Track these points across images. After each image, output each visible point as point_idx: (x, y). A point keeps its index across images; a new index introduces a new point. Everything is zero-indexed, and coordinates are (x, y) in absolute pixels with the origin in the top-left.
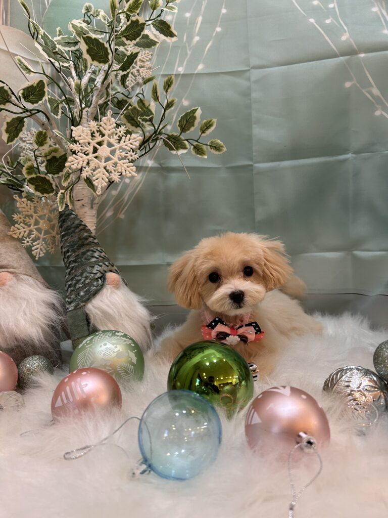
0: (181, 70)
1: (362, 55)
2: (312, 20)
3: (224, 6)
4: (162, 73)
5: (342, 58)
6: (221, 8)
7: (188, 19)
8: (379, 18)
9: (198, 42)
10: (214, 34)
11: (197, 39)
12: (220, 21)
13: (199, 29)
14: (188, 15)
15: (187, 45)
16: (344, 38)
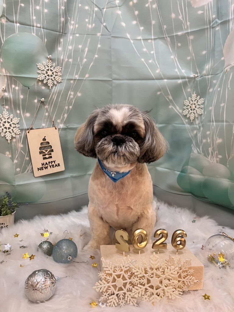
0: (77, 77)
1: (166, 80)
2: (143, 60)
3: (99, 43)
4: (67, 78)
5: (156, 81)
6: (98, 45)
7: (80, 49)
8: (174, 62)
9: (85, 62)
10: (94, 59)
11: (85, 60)
12: (97, 51)
13: (87, 54)
14: (80, 46)
15: (80, 63)
16: (157, 71)
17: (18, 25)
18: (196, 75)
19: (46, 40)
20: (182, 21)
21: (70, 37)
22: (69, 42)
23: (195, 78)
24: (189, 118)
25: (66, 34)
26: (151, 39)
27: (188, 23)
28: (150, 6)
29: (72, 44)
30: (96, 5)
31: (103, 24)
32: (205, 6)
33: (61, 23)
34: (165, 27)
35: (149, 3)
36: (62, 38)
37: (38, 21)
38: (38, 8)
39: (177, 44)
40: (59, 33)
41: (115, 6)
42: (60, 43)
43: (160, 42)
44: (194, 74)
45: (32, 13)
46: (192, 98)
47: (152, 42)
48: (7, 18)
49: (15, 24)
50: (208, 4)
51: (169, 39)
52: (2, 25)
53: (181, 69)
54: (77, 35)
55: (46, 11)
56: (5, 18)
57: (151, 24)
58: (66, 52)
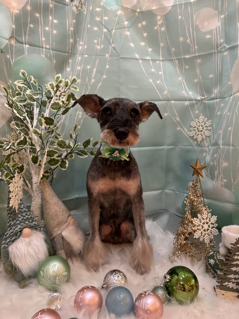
1: (173, 102)
2: (151, 80)
3: (107, 64)
5: (164, 102)
6: (106, 65)
7: (89, 69)
8: (182, 83)
9: (94, 82)
10: (102, 79)
11: (93, 80)
12: (105, 72)
13: (95, 75)
14: (89, 67)
15: (88, 83)
16: (165, 93)
17: (27, 46)
18: (203, 98)
19: (55, 61)
20: (190, 44)
21: (78, 57)
22: (78, 62)
23: (202, 100)
24: (196, 139)
25: (75, 54)
26: (160, 60)
27: (196, 47)
28: (159, 29)
29: (80, 65)
30: (104, 26)
31: (111, 45)
32: (214, 30)
33: (70, 45)
34: (173, 49)
35: (158, 26)
36: (70, 59)
37: (47, 42)
38: (47, 29)
39: (185, 67)
40: (67, 54)
41: (123, 27)
42: (68, 63)
43: (168, 64)
44: (201, 97)
45: (41, 34)
46: (199, 120)
47: (160, 63)
48: (16, 39)
49: (24, 45)
50: (216, 28)
51: (177, 62)
52: (11, 46)
53: (188, 91)
54: (86, 56)
55: (55, 32)
56: (14, 39)
57: (159, 46)
58: (74, 73)
